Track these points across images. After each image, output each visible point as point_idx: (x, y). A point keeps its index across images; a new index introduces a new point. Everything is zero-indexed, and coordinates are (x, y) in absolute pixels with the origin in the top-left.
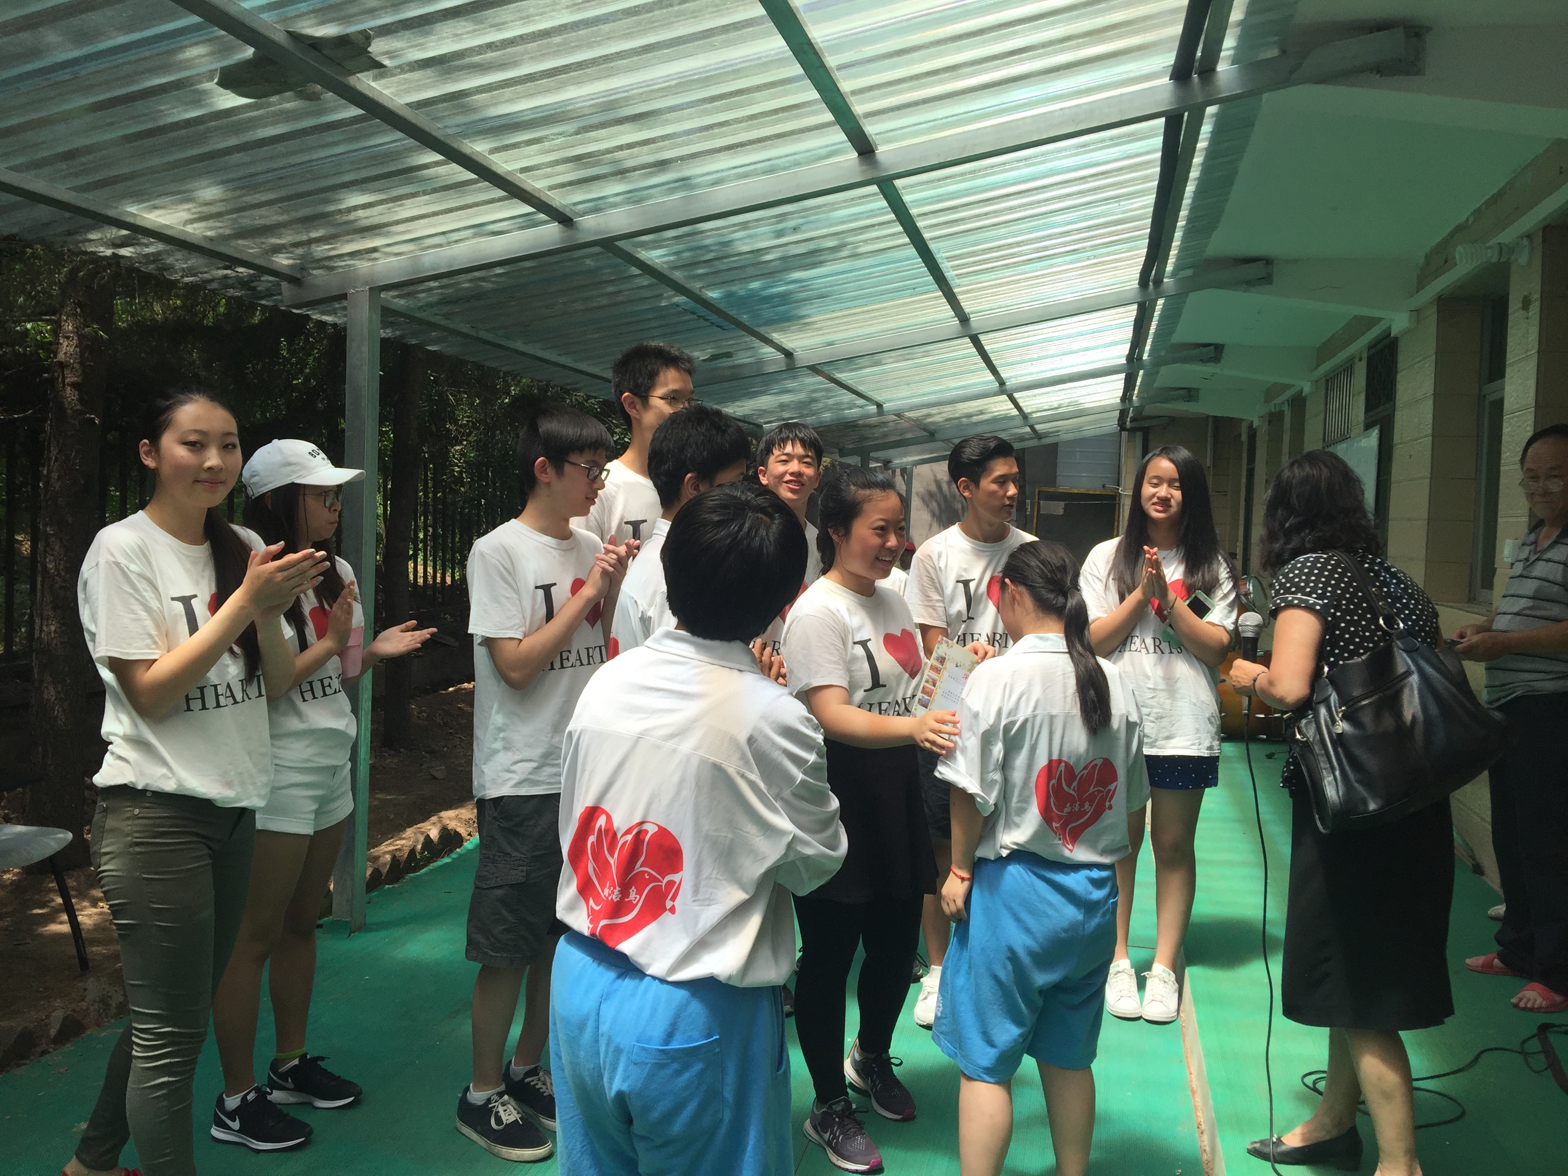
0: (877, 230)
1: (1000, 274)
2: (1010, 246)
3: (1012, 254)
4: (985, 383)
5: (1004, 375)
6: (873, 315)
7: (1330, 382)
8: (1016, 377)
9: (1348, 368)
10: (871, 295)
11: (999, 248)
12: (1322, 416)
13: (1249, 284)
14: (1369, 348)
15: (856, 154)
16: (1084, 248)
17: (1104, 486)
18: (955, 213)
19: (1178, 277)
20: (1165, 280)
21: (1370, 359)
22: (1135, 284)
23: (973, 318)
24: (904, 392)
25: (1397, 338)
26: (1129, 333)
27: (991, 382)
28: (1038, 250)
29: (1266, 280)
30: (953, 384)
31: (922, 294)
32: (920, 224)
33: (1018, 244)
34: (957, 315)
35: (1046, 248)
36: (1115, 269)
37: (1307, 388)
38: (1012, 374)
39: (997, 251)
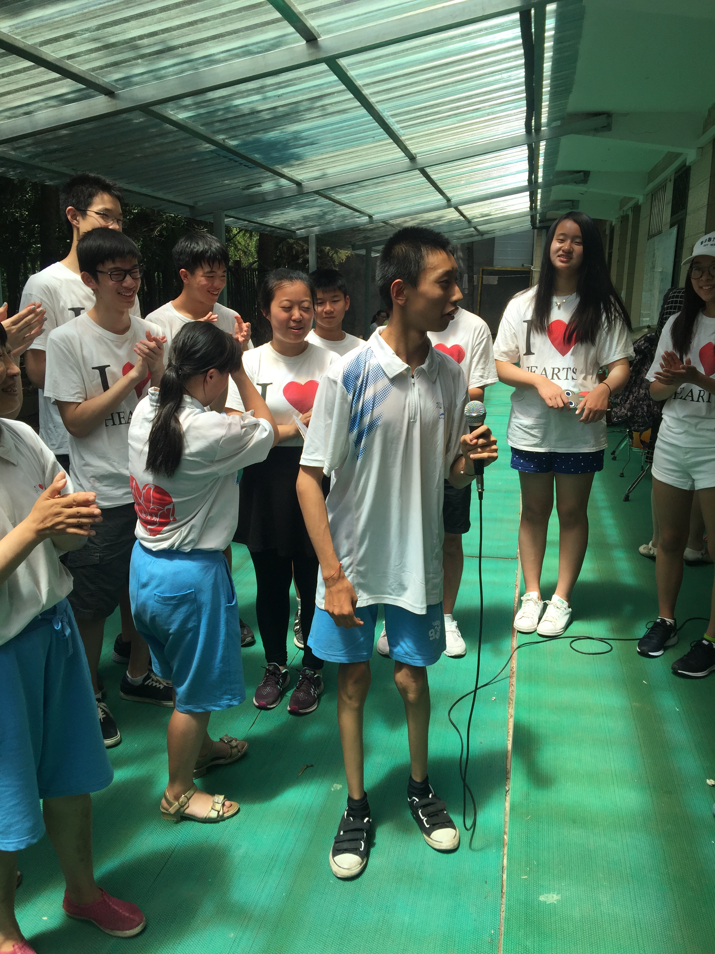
0: (336, 97)
1: (430, 126)
2: (432, 106)
3: (436, 112)
4: (437, 200)
5: (449, 195)
6: (350, 156)
7: (653, 195)
8: (458, 195)
9: (662, 187)
10: (345, 142)
11: (425, 108)
12: (649, 217)
13: (597, 130)
14: (676, 173)
15: (305, 42)
16: (484, 107)
17: (523, 265)
18: (389, 83)
19: (552, 126)
20: (542, 129)
21: (675, 180)
22: (523, 131)
23: (419, 158)
24: (385, 207)
25: (690, 166)
26: (525, 165)
27: (440, 200)
28: (452, 109)
29: (607, 127)
30: (417, 202)
31: (380, 141)
32: (366, 92)
33: (437, 105)
34: (407, 156)
35: (458, 108)
36: (508, 121)
37: (641, 201)
38: (455, 194)
39: (424, 110)
